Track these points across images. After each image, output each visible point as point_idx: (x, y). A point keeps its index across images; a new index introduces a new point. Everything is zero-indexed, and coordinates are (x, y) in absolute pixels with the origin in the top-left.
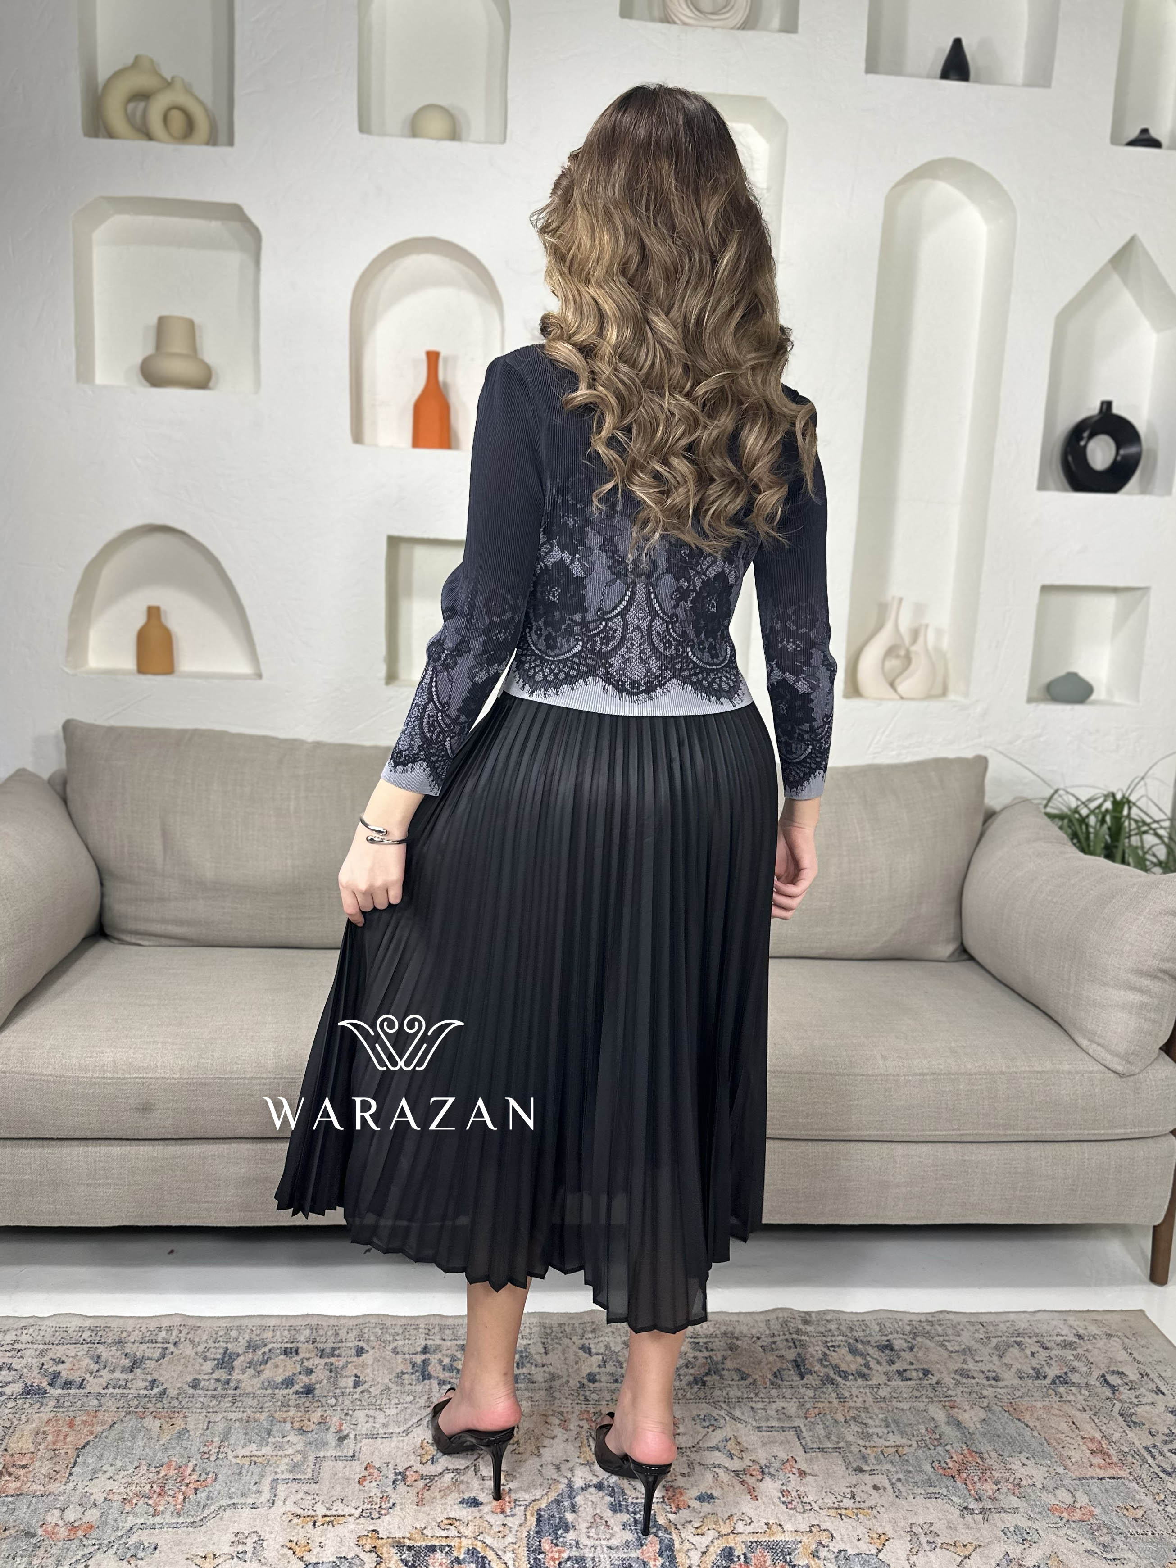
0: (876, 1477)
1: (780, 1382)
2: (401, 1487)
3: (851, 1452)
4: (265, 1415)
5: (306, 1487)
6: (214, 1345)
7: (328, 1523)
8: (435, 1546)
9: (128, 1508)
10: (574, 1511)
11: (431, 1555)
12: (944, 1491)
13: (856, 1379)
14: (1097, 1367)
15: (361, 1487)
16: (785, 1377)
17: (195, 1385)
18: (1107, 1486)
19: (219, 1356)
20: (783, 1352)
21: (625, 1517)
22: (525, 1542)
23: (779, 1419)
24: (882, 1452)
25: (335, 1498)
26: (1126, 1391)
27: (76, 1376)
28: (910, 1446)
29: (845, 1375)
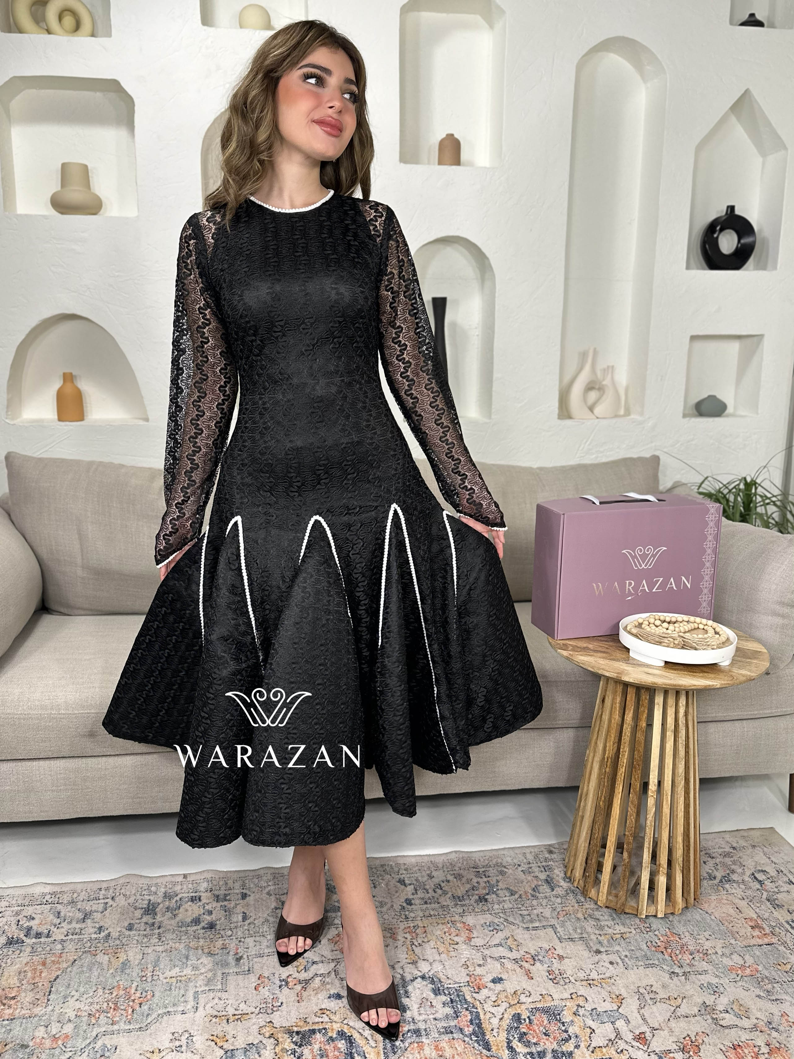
0: (610, 955)
1: (538, 894)
2: (286, 990)
4: (182, 946)
5: (218, 995)
6: (140, 897)
7: (237, 1020)
8: (315, 1030)
9: (93, 1021)
10: (408, 997)
11: (313, 1036)
12: (656, 962)
14: (748, 868)
15: (257, 992)
16: (541, 891)
17: (130, 927)
18: (765, 950)
19: (145, 906)
20: (537, 874)
21: (443, 998)
23: (540, 921)
24: (612, 938)
25: (240, 1001)
26: (769, 884)
27: (44, 929)
28: (631, 932)
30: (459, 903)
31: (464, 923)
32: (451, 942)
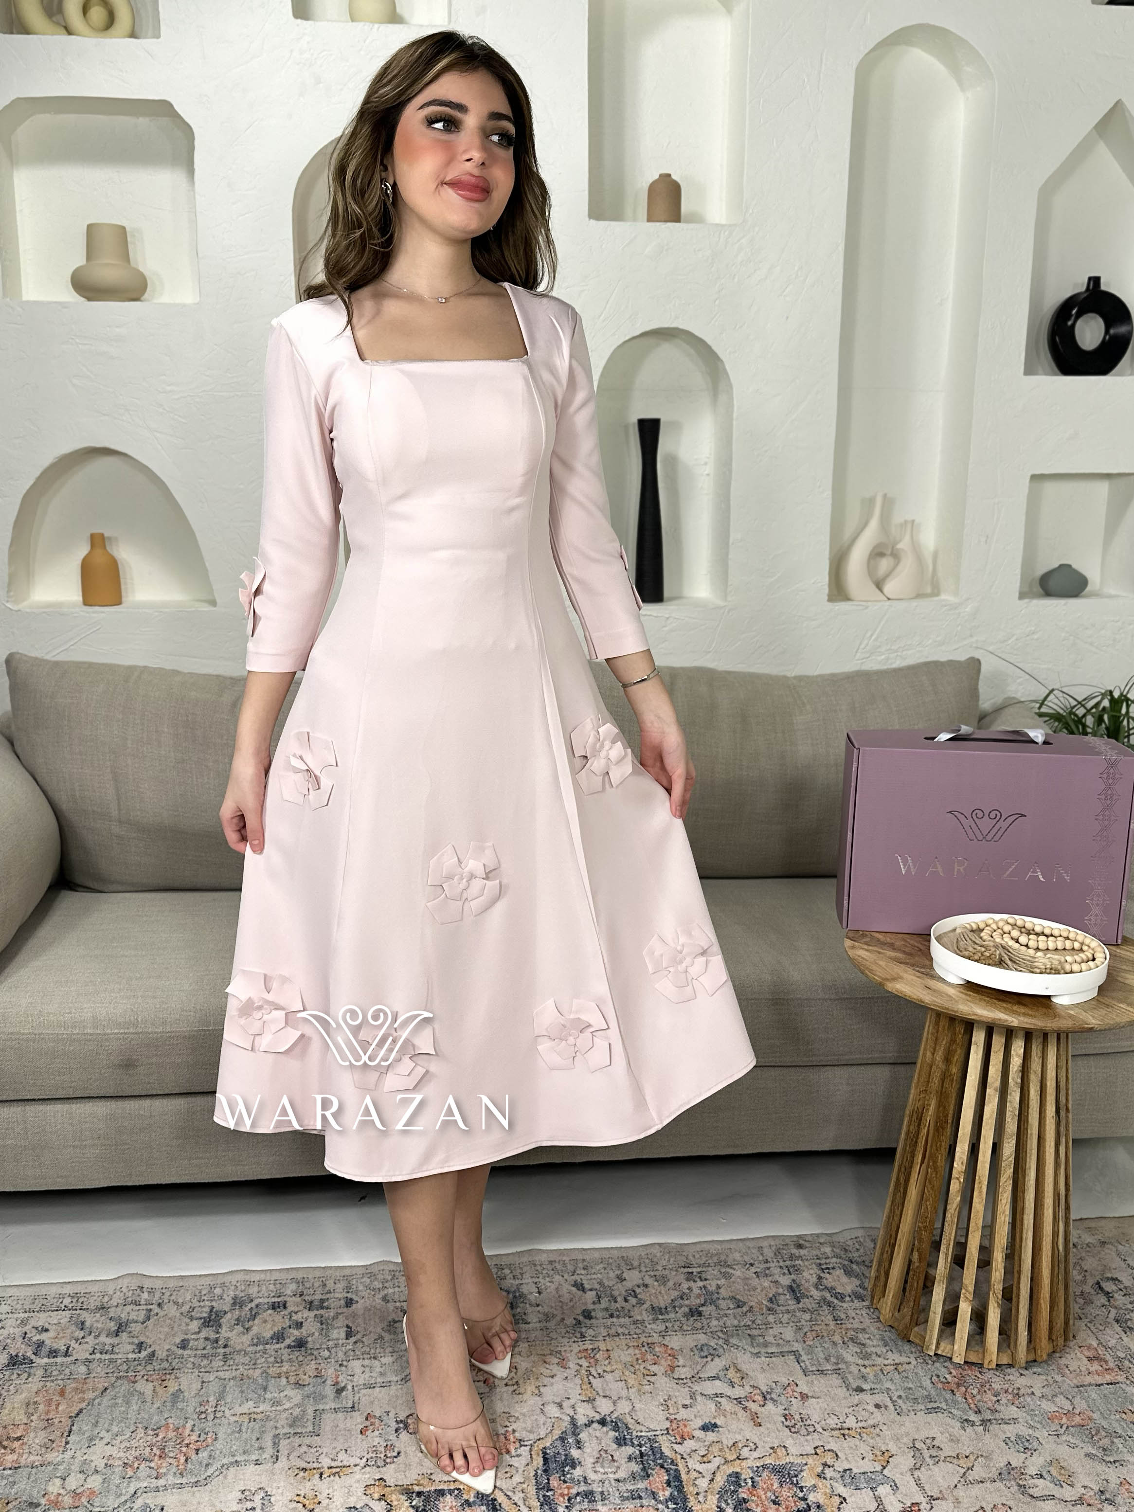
0: (877, 1396)
1: (776, 1307)
2: (404, 1435)
3: (850, 1372)
4: (258, 1372)
5: (307, 1441)
6: (198, 1304)
7: (334, 1474)
8: (443, 1490)
9: (130, 1473)
10: (579, 1448)
11: (441, 1499)
12: (943, 1405)
13: (852, 1301)
14: (1091, 1275)
15: (364, 1437)
16: (781, 1302)
17: (184, 1345)
18: (1106, 1392)
19: (205, 1315)
20: (777, 1278)
21: (629, 1450)
22: (534, 1481)
23: (778, 1345)
24: (881, 1370)
25: (338, 1449)
26: (1121, 1297)
27: (61, 1344)
28: (910, 1363)
29: (841, 1297)
30: (660, 1317)
31: (666, 1346)
32: (646, 1372)
